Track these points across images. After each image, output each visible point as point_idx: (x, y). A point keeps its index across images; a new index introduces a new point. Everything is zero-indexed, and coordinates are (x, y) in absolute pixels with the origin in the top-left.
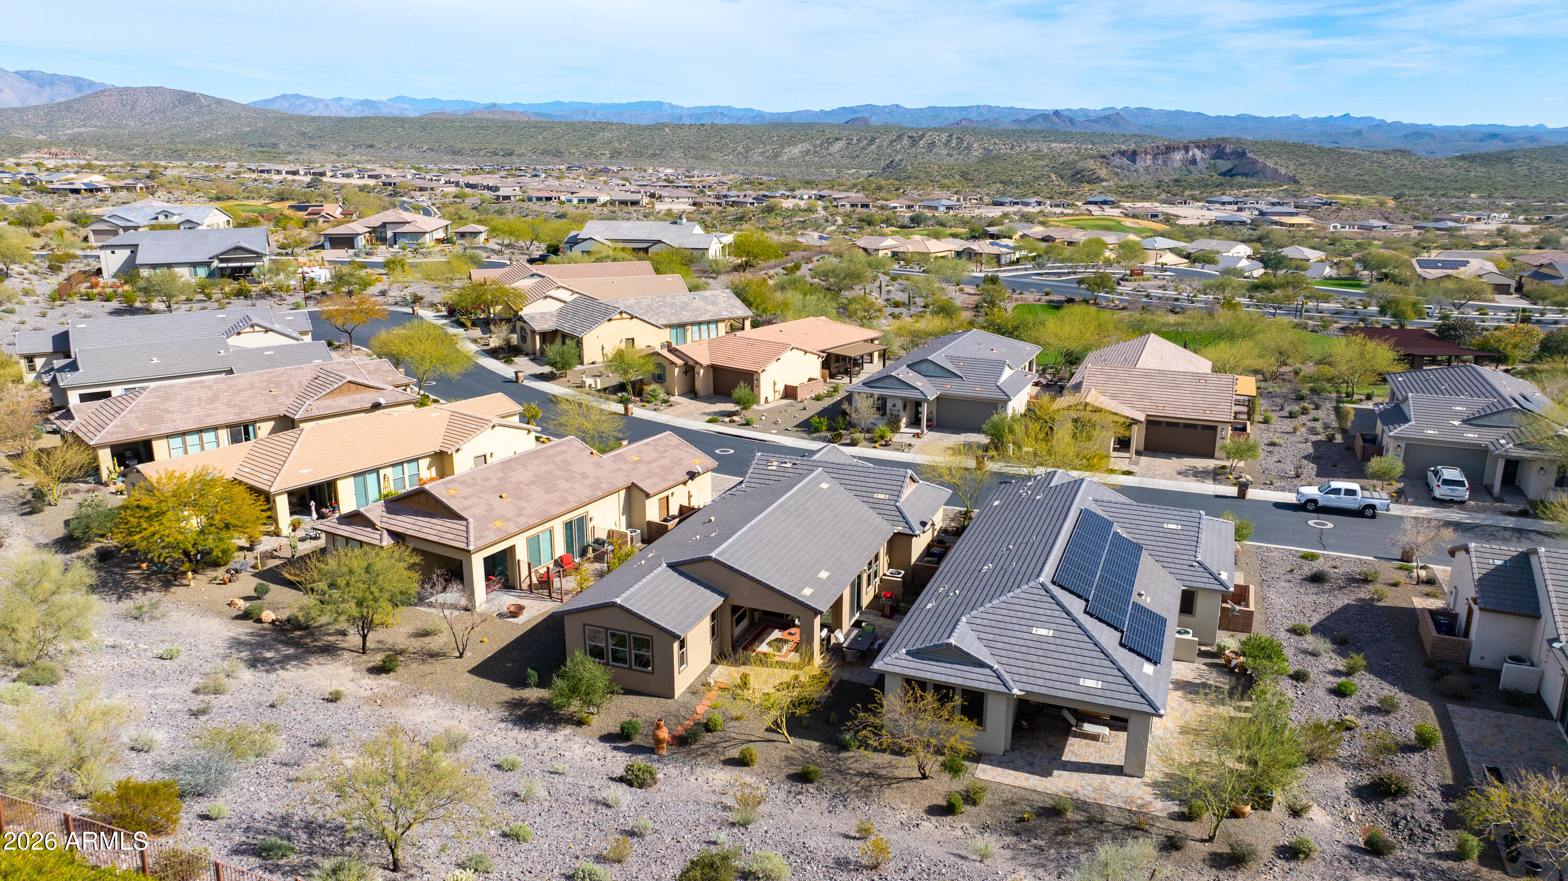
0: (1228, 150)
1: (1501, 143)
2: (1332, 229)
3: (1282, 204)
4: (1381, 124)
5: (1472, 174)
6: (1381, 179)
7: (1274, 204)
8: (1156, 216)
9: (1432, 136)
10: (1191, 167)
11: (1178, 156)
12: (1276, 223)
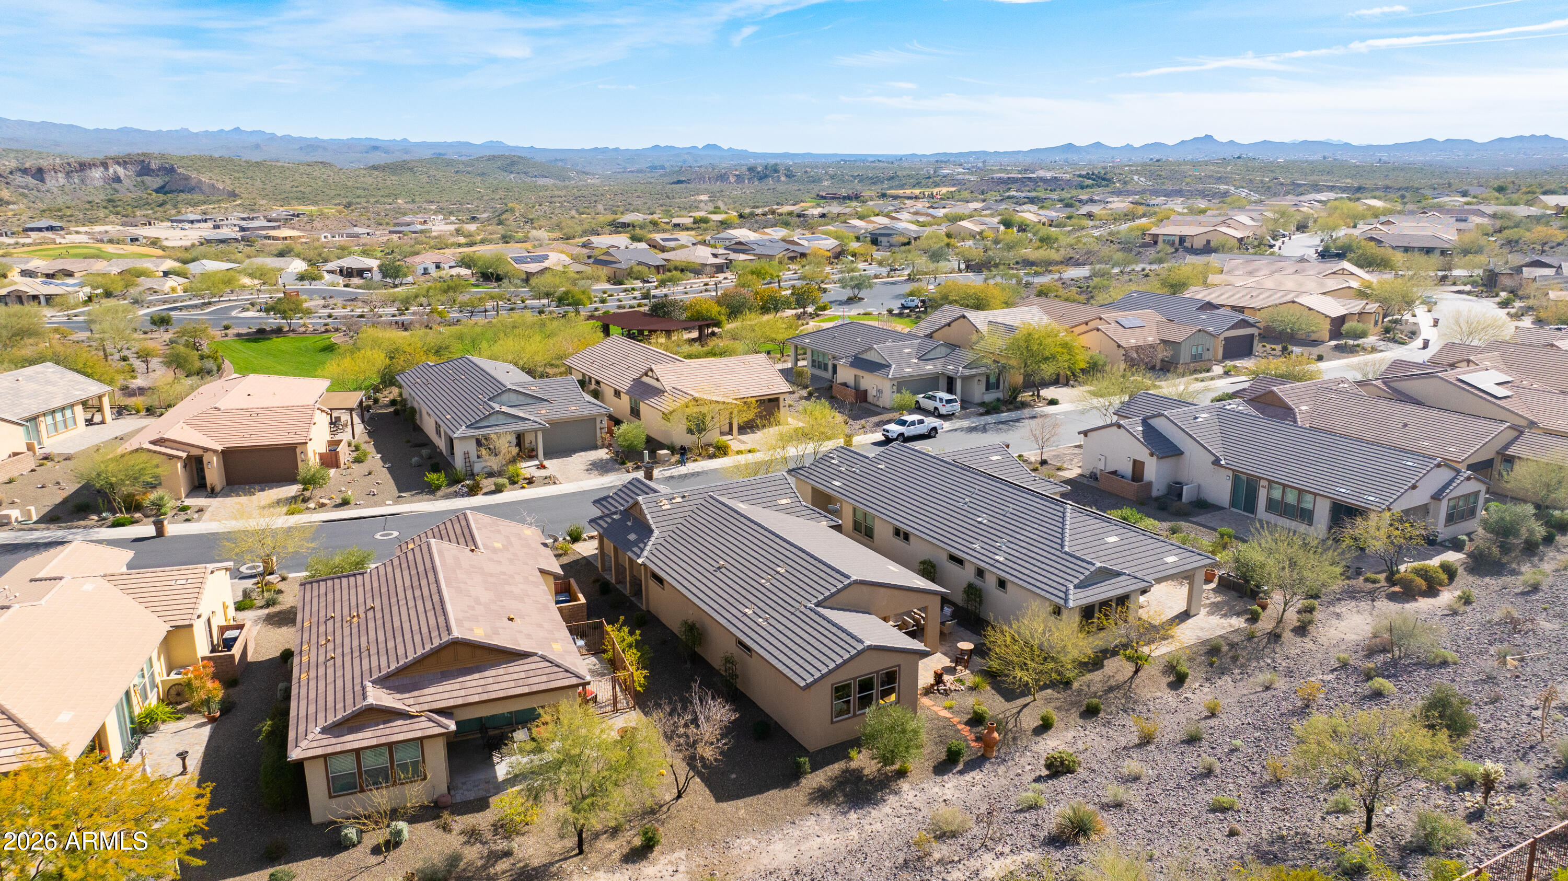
0: (153, 166)
1: (383, 155)
2: (323, 240)
3: (253, 219)
4: (273, 137)
5: (389, 183)
6: (316, 190)
7: (244, 219)
8: (137, 240)
9: (325, 149)
10: (116, 185)
11: (97, 174)
12: (268, 238)
